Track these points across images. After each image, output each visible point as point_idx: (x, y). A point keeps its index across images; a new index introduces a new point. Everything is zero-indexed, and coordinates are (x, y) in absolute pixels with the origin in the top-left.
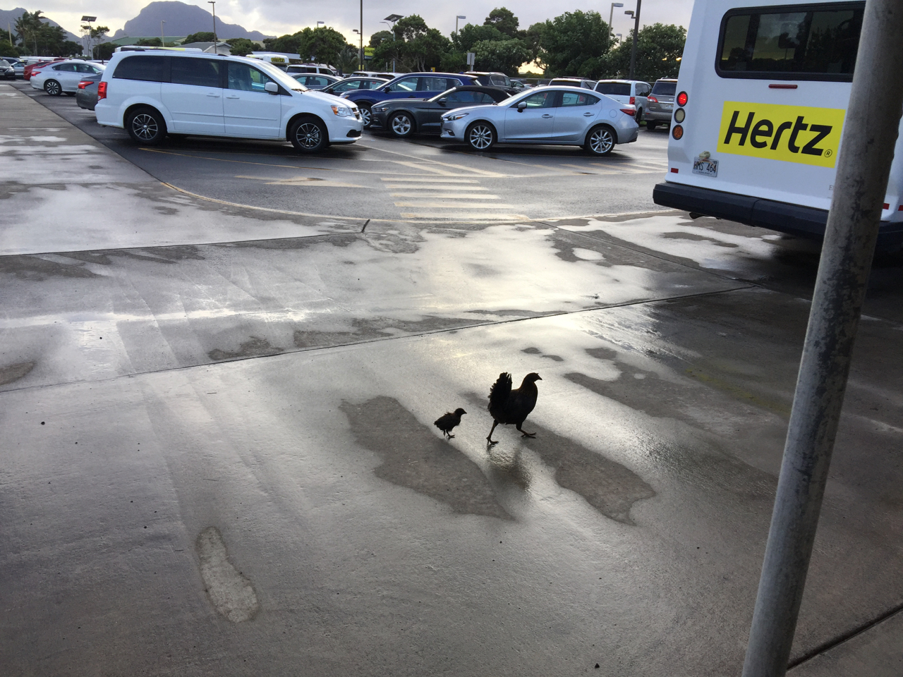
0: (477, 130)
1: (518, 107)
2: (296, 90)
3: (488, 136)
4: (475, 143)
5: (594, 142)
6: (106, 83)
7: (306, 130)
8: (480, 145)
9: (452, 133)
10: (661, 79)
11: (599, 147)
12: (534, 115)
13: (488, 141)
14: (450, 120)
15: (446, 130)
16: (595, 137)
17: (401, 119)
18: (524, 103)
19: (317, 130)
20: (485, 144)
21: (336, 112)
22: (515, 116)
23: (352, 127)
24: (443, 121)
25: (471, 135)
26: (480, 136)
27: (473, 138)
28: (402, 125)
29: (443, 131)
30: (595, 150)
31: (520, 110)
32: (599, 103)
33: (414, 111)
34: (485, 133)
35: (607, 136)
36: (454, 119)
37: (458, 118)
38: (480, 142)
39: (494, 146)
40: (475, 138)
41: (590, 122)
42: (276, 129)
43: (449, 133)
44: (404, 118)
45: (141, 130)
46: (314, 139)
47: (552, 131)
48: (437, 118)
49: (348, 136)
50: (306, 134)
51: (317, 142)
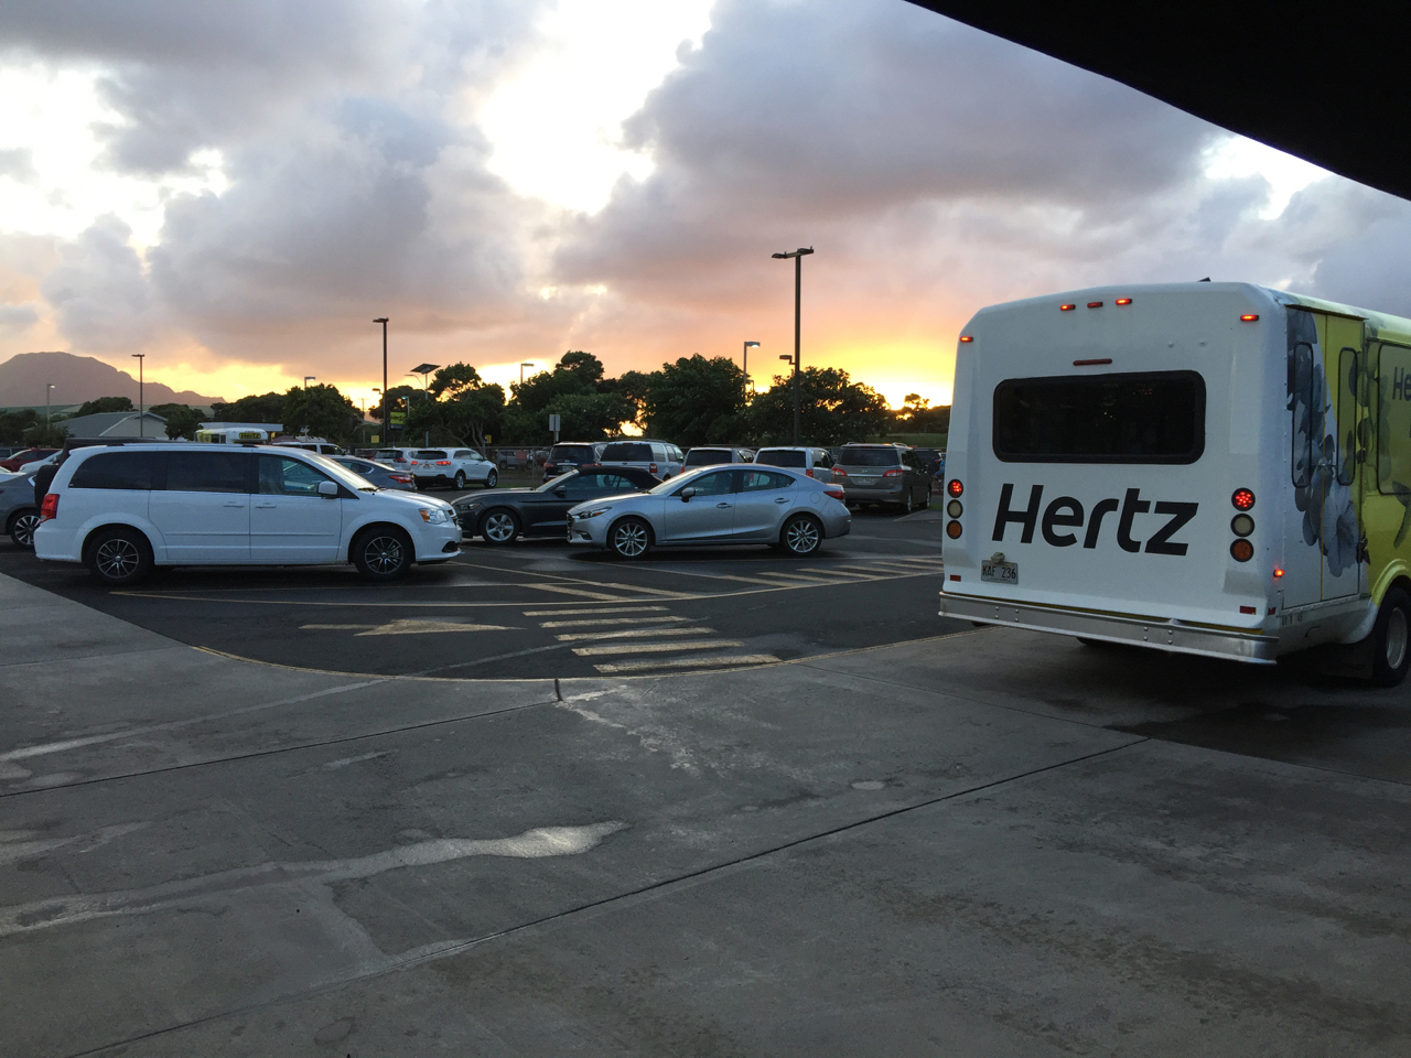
0: (625, 529)
1: (681, 494)
2: (364, 489)
3: (641, 537)
4: (623, 548)
5: (792, 537)
6: (58, 496)
7: (380, 547)
8: (629, 552)
9: (587, 537)
10: (848, 445)
11: (801, 544)
12: (704, 505)
13: (642, 544)
14: (582, 517)
15: (578, 532)
16: (793, 531)
17: (498, 519)
18: (690, 489)
19: (397, 545)
20: (637, 549)
21: (426, 518)
22: (678, 506)
23: (450, 538)
24: (572, 520)
25: (616, 538)
26: (630, 539)
27: (619, 542)
28: (500, 528)
29: (573, 534)
30: (795, 548)
31: (686, 499)
32: (794, 485)
33: (517, 505)
34: (637, 533)
35: (810, 529)
36: (589, 516)
37: (595, 515)
38: (630, 547)
39: (653, 549)
40: (623, 541)
41: (786, 509)
42: (331, 548)
43: (583, 536)
44: (504, 517)
45: (111, 563)
46: (392, 559)
47: (733, 525)
48: (562, 513)
49: (444, 551)
50: (380, 553)
51: (397, 563)
